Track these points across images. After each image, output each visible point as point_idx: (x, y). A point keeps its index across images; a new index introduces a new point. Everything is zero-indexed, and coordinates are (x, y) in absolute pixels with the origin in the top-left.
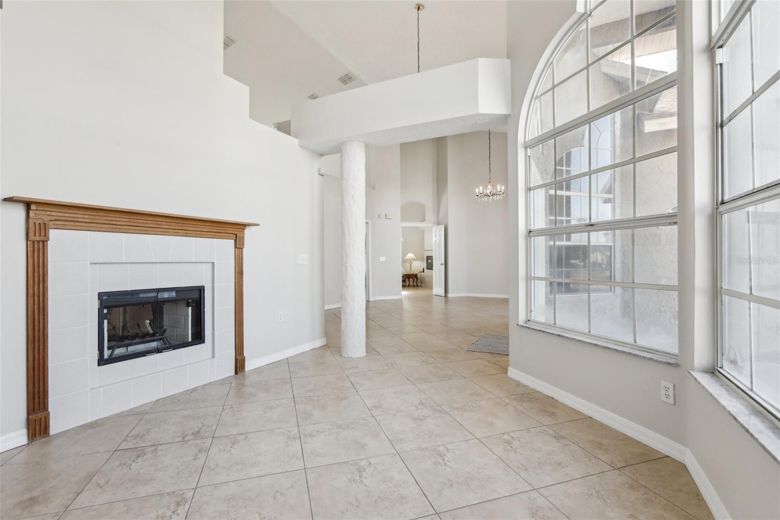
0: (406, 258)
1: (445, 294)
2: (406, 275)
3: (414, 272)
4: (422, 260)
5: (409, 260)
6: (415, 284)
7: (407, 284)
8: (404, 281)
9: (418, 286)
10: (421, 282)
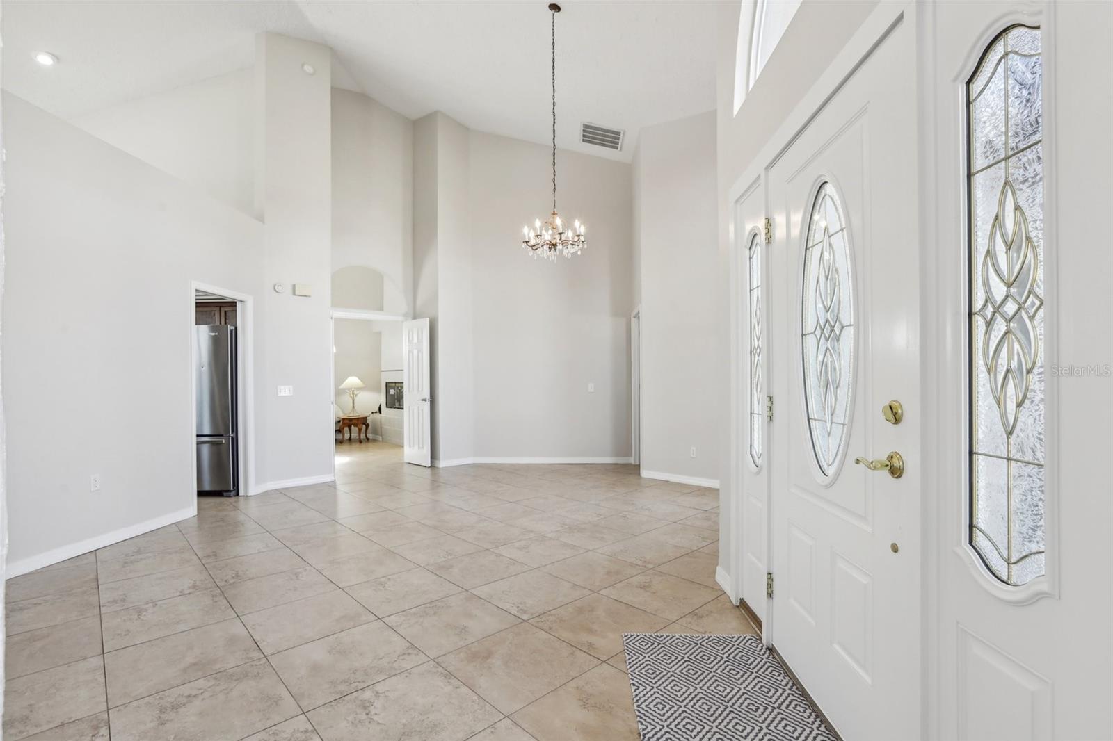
0: (342, 387)
1: (432, 462)
2: (343, 419)
3: (361, 412)
4: (378, 390)
5: (349, 389)
6: (363, 436)
7: (347, 436)
8: (338, 431)
9: (368, 439)
10: (375, 432)
